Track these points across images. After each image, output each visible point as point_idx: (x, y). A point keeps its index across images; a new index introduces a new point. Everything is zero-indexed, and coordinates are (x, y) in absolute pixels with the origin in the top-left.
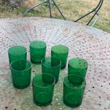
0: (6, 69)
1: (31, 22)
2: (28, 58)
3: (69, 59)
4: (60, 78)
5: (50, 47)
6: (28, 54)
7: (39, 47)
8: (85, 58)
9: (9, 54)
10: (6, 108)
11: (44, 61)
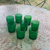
0: (5, 25)
9: (7, 19)
10: (6, 40)
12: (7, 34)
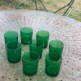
0: (3, 48)
1: (22, 13)
2: (19, 40)
3: (49, 41)
4: (43, 55)
5: (36, 32)
6: (19, 37)
7: (27, 32)
8: (61, 40)
10: (3, 77)
11: (31, 42)
12: (5, 66)
